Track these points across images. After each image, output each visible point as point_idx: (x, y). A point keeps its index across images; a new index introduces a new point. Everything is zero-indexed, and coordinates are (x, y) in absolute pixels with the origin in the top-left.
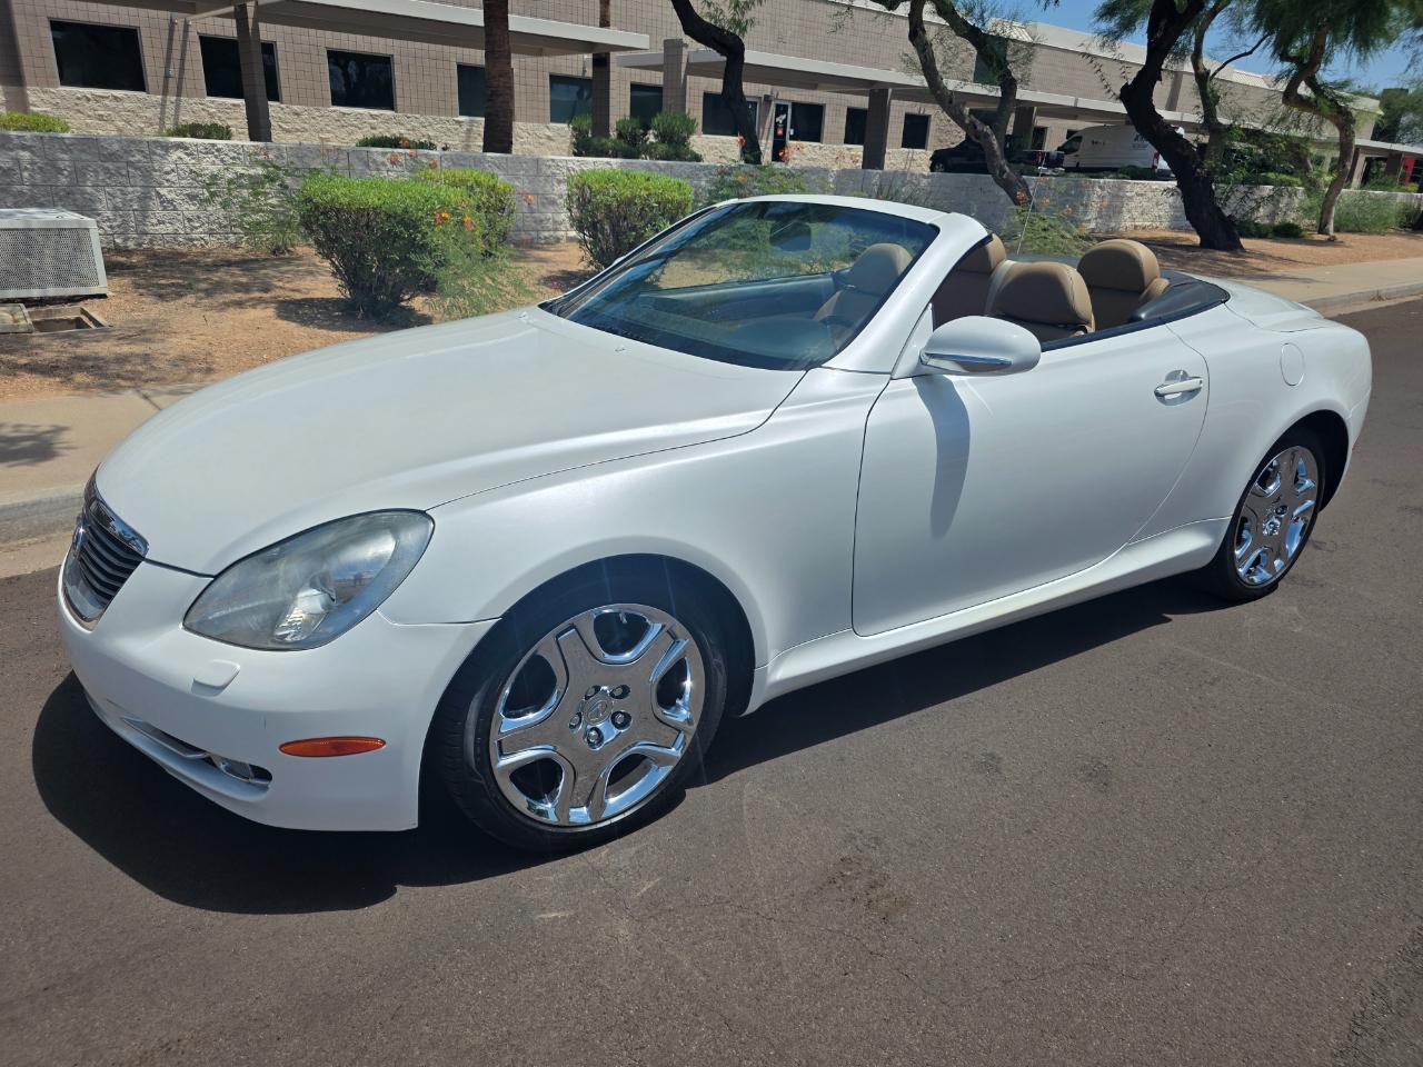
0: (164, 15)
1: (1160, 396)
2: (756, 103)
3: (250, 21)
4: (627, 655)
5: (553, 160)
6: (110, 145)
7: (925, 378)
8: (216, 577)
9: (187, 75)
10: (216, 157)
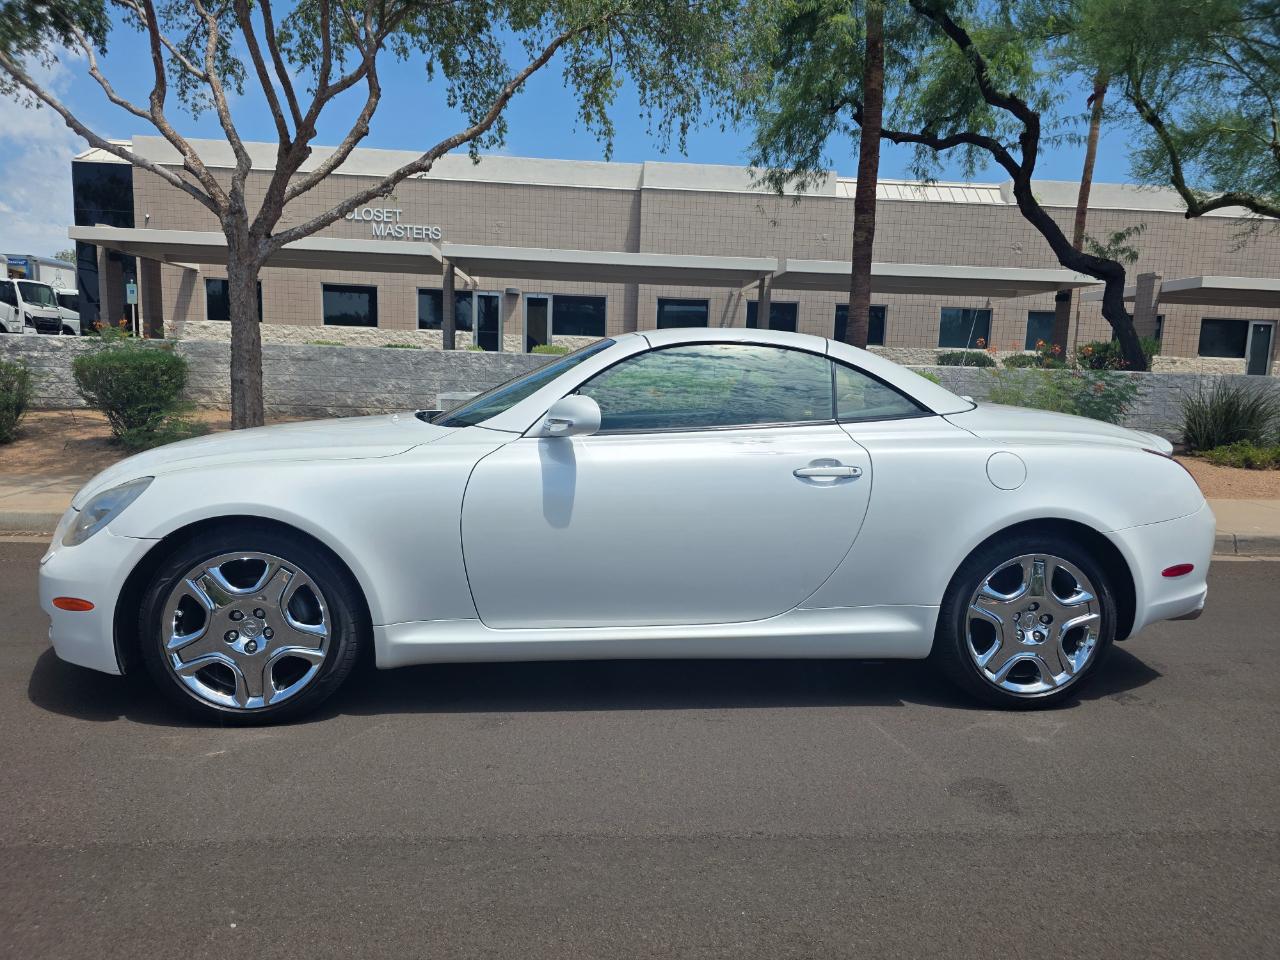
0: (726, 290)
2: (1270, 326)
3: (766, 288)
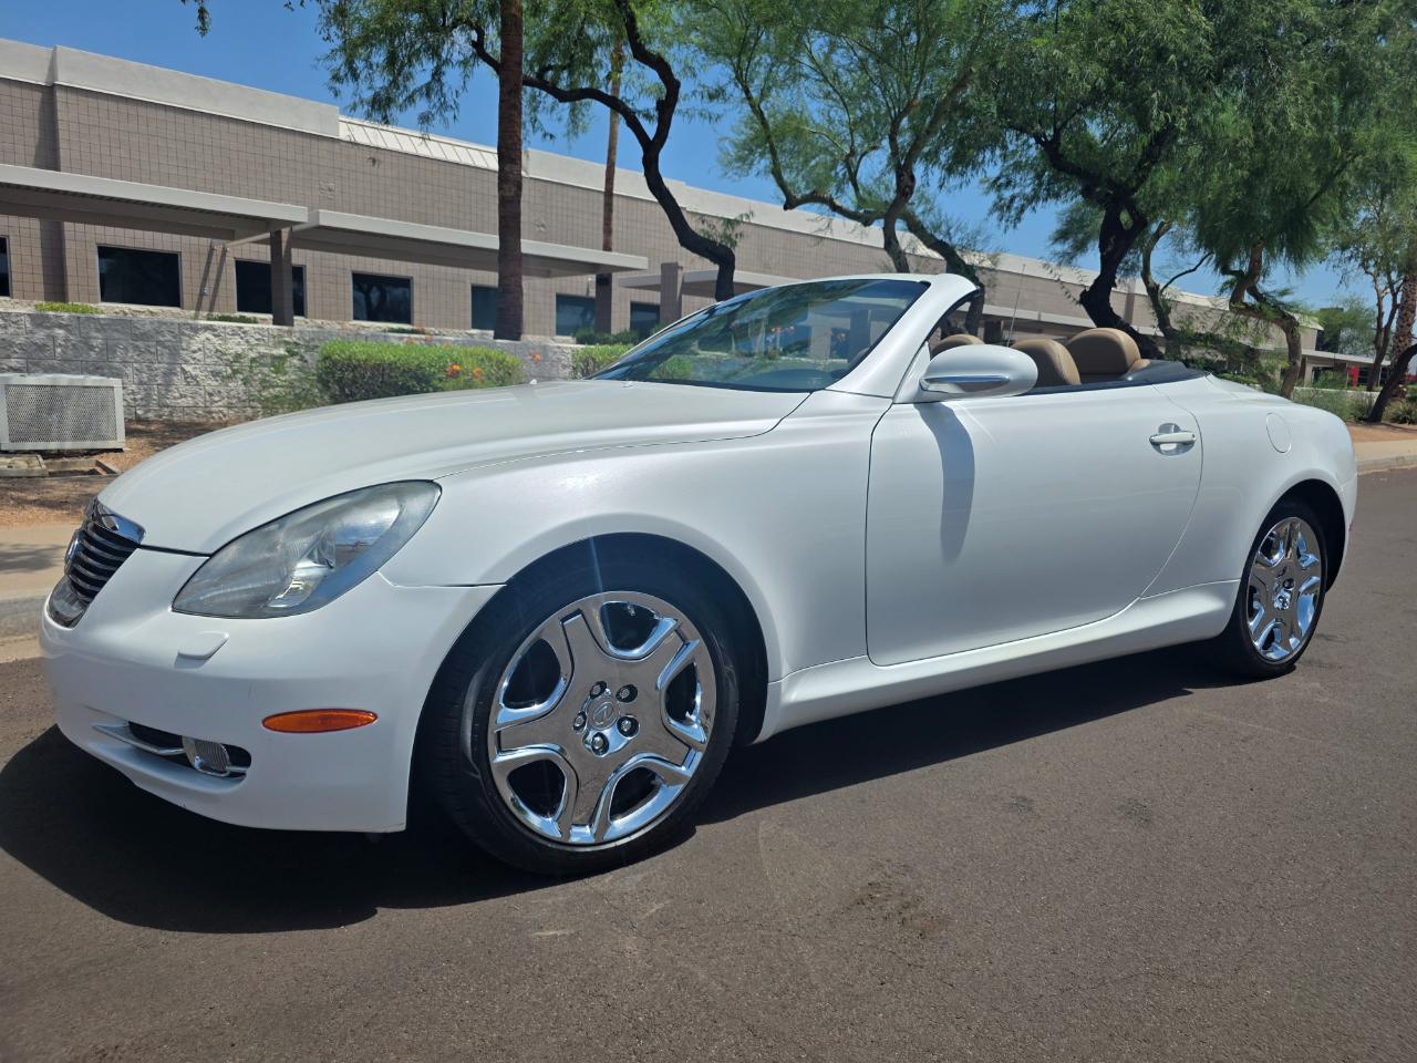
0: (205, 241)
1: (1156, 445)
3: (284, 245)
4: (636, 652)
5: (559, 347)
6: (143, 325)
7: (927, 404)
8: (211, 556)
9: (221, 292)
10: (242, 338)
